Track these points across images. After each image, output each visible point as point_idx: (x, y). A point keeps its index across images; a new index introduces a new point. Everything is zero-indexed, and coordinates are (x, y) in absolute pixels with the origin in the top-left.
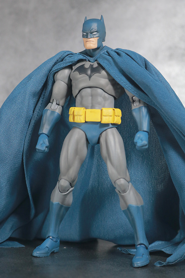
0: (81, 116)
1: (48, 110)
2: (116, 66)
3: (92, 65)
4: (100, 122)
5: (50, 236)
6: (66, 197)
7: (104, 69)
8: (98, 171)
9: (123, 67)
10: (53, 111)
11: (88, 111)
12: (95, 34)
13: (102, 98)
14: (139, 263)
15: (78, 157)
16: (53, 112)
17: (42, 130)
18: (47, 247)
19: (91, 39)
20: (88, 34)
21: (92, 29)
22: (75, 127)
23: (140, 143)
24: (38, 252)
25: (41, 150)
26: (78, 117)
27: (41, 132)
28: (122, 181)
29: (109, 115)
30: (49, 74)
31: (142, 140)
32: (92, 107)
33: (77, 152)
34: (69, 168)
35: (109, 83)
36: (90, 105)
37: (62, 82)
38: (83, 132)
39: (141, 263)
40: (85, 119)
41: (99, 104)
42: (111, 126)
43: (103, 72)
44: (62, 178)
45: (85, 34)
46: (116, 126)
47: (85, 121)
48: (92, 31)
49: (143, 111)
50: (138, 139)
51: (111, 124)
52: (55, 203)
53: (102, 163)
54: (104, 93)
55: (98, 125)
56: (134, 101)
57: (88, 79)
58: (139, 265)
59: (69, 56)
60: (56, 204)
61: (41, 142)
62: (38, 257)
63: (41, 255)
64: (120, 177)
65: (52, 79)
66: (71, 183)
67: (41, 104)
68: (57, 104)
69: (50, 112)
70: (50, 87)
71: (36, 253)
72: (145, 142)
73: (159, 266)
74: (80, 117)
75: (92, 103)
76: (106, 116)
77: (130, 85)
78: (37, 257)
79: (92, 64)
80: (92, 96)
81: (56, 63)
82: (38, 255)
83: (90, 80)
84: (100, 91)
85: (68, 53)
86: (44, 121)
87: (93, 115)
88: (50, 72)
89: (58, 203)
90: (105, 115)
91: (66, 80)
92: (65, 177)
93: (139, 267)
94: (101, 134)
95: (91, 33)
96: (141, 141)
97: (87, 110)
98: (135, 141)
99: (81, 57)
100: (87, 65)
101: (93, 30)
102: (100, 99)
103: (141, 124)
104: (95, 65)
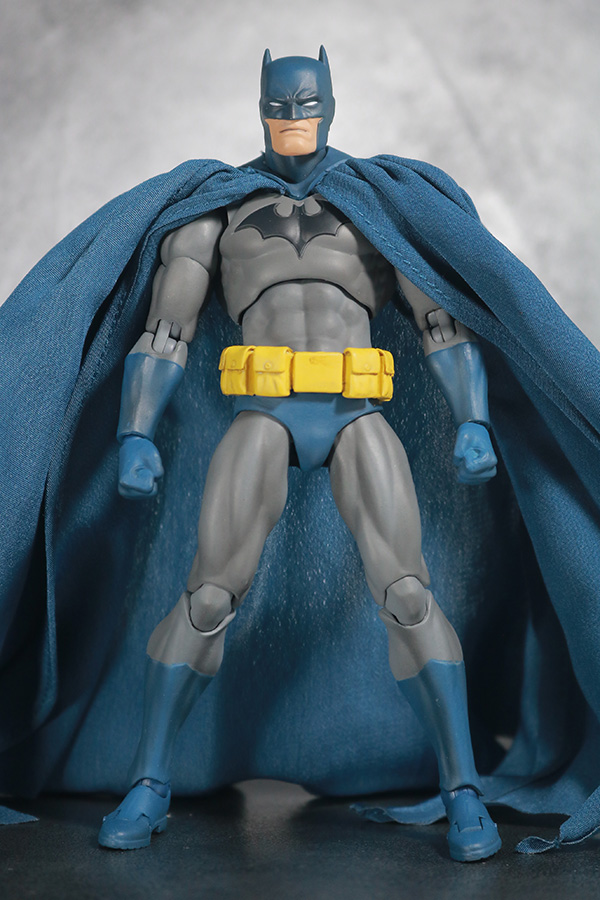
0: (278, 373)
1: (145, 355)
2: (387, 212)
3: (300, 208)
4: (341, 394)
5: (142, 780)
6: (211, 645)
7: (345, 220)
8: (288, 556)
9: (414, 216)
10: (165, 361)
11: (302, 357)
12: (310, 107)
13: (338, 315)
14: (477, 845)
15: (263, 510)
16: (163, 363)
17: (132, 422)
18: (144, 815)
19: (299, 124)
20: (290, 106)
21: (303, 90)
22: (252, 413)
23: (476, 462)
24: (121, 834)
25: (139, 490)
26: (270, 378)
27: (128, 431)
28: (411, 586)
29: (372, 372)
30: (145, 234)
31: (479, 452)
32: (311, 346)
33: (261, 492)
34: (233, 548)
35: (362, 268)
36: (304, 339)
37: (194, 262)
38: (281, 428)
39: (485, 847)
40: (292, 386)
41: (333, 334)
42: (369, 407)
43: (345, 232)
44: (207, 583)
45: (277, 104)
46: (381, 408)
47: (292, 391)
48: (303, 97)
49: (470, 357)
50: (467, 448)
51: (371, 400)
52: (173, 667)
53: (303, 530)
54: (347, 300)
55: (332, 405)
56: (430, 328)
57: (296, 254)
58: (480, 852)
59: (217, 175)
60: (177, 668)
61: (137, 463)
62: (123, 850)
63: (132, 844)
64: (405, 572)
65: (154, 254)
66: (234, 596)
67: (110, 336)
68: (170, 336)
69: (154, 362)
70: (146, 279)
71: (116, 838)
72: (489, 457)
73: (531, 851)
74: (277, 378)
75: (308, 334)
76: (361, 374)
77: (433, 274)
78: (120, 850)
79: (299, 204)
80: (306, 308)
81: (172, 201)
82: (120, 842)
83: (299, 256)
84: (331, 291)
85: (217, 168)
86: (134, 392)
87: (319, 372)
88: (149, 229)
89: (185, 667)
90: (360, 372)
91: (208, 258)
92: (219, 579)
93: (482, 860)
94: (339, 434)
95: (301, 103)
96: (477, 454)
97: (299, 355)
98: (457, 453)
99: (262, 180)
100: (285, 207)
101: (307, 93)
102: (331, 320)
103: (465, 400)
104: (313, 208)
